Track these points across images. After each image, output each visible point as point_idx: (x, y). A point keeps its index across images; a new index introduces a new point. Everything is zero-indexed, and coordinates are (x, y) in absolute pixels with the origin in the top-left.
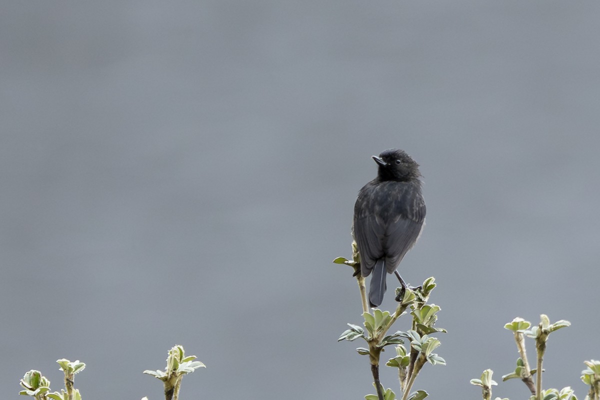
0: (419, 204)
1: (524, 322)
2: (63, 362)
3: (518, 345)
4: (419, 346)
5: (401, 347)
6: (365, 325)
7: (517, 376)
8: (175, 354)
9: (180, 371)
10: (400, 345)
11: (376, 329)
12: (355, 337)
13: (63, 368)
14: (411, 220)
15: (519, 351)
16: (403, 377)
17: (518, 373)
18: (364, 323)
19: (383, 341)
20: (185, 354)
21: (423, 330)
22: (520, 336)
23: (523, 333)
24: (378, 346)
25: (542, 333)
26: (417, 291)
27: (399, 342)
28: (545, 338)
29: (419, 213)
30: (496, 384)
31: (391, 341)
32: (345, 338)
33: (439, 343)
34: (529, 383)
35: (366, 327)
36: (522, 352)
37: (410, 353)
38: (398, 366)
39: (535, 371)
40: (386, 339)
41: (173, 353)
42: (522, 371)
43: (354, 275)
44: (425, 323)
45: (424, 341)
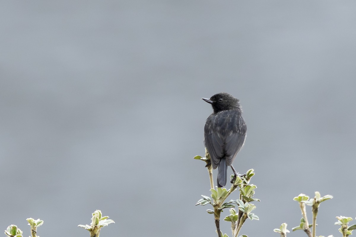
0: (242, 124)
1: (305, 196)
2: (30, 220)
3: (302, 210)
4: (243, 209)
5: (233, 210)
6: (212, 196)
7: (301, 228)
8: (97, 215)
9: (99, 225)
10: (232, 208)
11: (218, 198)
12: (206, 203)
13: (30, 223)
14: (239, 133)
15: (302, 214)
16: (234, 227)
17: (301, 227)
18: (211, 195)
19: (222, 206)
20: (102, 215)
21: (246, 200)
22: (303, 205)
23: (304, 203)
24: (219, 209)
25: (316, 203)
26: (243, 177)
27: (232, 207)
28: (317, 205)
29: (243, 129)
30: (289, 232)
31: (227, 206)
32: (200, 204)
33: (255, 207)
34: (308, 232)
35: (212, 197)
36: (304, 214)
37: (238, 213)
38: (230, 220)
39: (312, 226)
40: (224, 204)
41: (95, 214)
42: (304, 226)
43: (206, 166)
44: (247, 196)
45: (246, 206)
